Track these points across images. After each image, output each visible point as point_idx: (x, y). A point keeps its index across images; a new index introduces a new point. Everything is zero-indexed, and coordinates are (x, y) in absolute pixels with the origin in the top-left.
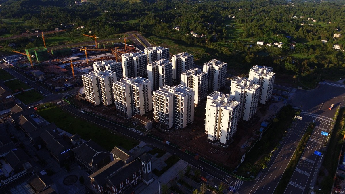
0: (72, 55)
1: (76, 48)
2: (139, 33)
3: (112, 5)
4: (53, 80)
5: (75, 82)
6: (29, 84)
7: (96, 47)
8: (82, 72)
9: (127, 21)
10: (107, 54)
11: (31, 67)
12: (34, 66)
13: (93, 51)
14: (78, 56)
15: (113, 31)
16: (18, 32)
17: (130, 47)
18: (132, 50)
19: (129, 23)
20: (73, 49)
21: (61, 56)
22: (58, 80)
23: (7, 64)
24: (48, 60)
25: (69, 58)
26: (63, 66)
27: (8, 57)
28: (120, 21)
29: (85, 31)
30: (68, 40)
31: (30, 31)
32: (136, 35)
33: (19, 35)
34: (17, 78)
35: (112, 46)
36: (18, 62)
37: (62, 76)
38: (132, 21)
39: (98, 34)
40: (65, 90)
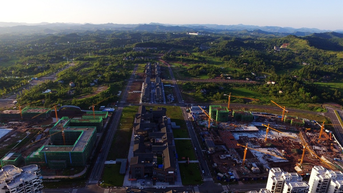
0: (252, 123)
1: (258, 113)
3: (313, 56)
4: (221, 158)
5: (243, 173)
6: (197, 153)
7: (282, 120)
8: (255, 155)
9: (329, 82)
10: (291, 134)
11: (207, 128)
12: (211, 128)
13: (277, 124)
14: (257, 127)
15: (307, 99)
16: (213, 75)
17: (326, 133)
18: (328, 141)
19: (331, 86)
20: (255, 114)
21: (240, 121)
22: (225, 159)
23: (190, 116)
24: (226, 122)
25: (247, 126)
26: (238, 136)
27: (194, 107)
28: (319, 82)
29: (275, 88)
30: (255, 96)
31: (224, 76)
32: (338, 112)
33: (213, 78)
34: (191, 139)
35: (302, 124)
36: (200, 115)
37: (231, 155)
38: (336, 84)
39: (289, 98)
40: (227, 181)
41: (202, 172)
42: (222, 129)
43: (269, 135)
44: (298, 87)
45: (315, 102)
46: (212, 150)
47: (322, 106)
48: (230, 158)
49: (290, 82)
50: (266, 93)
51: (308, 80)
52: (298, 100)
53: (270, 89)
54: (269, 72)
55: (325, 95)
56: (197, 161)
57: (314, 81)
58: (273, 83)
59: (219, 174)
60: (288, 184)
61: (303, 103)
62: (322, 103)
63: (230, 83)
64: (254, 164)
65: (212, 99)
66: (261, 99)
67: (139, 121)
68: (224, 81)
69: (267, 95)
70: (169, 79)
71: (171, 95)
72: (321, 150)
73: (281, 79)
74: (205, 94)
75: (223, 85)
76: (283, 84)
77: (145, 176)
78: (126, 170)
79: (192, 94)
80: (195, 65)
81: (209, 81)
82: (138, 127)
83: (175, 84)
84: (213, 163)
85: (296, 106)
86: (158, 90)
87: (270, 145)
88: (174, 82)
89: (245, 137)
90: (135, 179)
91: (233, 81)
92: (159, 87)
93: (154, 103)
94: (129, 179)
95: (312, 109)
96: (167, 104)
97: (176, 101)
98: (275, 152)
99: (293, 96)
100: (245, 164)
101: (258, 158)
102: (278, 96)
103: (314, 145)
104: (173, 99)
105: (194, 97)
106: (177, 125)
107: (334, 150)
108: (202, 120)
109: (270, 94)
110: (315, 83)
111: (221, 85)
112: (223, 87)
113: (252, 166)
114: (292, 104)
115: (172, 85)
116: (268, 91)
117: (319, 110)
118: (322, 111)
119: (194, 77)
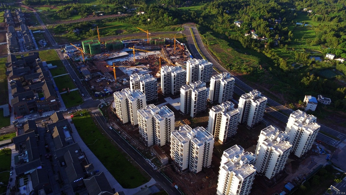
0: (123, 49)
1: (128, 41)
2: (196, 26)
4: (97, 81)
5: (115, 87)
6: (76, 83)
7: (148, 42)
8: (126, 73)
9: (190, 6)
10: (156, 52)
11: (83, 62)
12: (86, 61)
13: (144, 46)
14: (127, 52)
15: (170, 22)
16: (85, 14)
17: (181, 46)
18: (181, 51)
19: (191, 10)
20: (126, 42)
21: (113, 50)
22: (101, 81)
23: (65, 55)
24: (100, 53)
25: (119, 53)
26: (112, 62)
27: (68, 46)
28: (182, 7)
29: (144, 17)
30: (126, 27)
31: (96, 14)
32: (192, 29)
33: (86, 17)
34: (69, 74)
35: (163, 43)
36: (75, 53)
37: (106, 78)
38: (195, 7)
39: (155, 24)
40: (103, 96)
41: (82, 96)
42: (96, 60)
43: (138, 56)
44: (163, 13)
45: (176, 24)
46: (89, 77)
47: (181, 26)
48: (105, 79)
49: (157, 10)
50: (137, 23)
51: (173, 6)
52: (163, 24)
53: (140, 19)
54: (140, 3)
55: (184, 17)
56: (77, 89)
57: (179, 7)
58: (143, 13)
59: (96, 93)
60: (142, 82)
61: (167, 26)
62: (182, 24)
63: (102, 19)
64: (125, 79)
65: (85, 37)
66: (131, 29)
67: (11, 69)
68: (97, 18)
69: (137, 25)
70: (37, 25)
71: (42, 40)
72: (176, 59)
73: (149, 8)
74: (79, 33)
75: (96, 22)
76: (151, 12)
77: (31, 112)
78: (10, 112)
79: (65, 35)
80: (64, 6)
81: (82, 21)
82: (11, 74)
83: (44, 29)
84: (90, 86)
85: (162, 30)
86: (26, 37)
87: (138, 63)
88: (43, 27)
89: (118, 62)
90: (22, 116)
91: (105, 17)
92: (26, 34)
93: (25, 51)
94: (16, 118)
95: (174, 30)
96: (40, 49)
97: (49, 45)
98: (142, 68)
99: (159, 22)
100: (117, 81)
101: (128, 75)
102: (147, 24)
103: (171, 56)
104: (46, 44)
105: (67, 38)
106: (53, 65)
107: (185, 56)
108: (78, 56)
109: (140, 23)
110: (179, 8)
111: (95, 22)
112: (96, 24)
113: (123, 81)
114: (158, 29)
115: (41, 30)
116: (138, 21)
117: (179, 30)
118: (180, 30)
119: (66, 19)
